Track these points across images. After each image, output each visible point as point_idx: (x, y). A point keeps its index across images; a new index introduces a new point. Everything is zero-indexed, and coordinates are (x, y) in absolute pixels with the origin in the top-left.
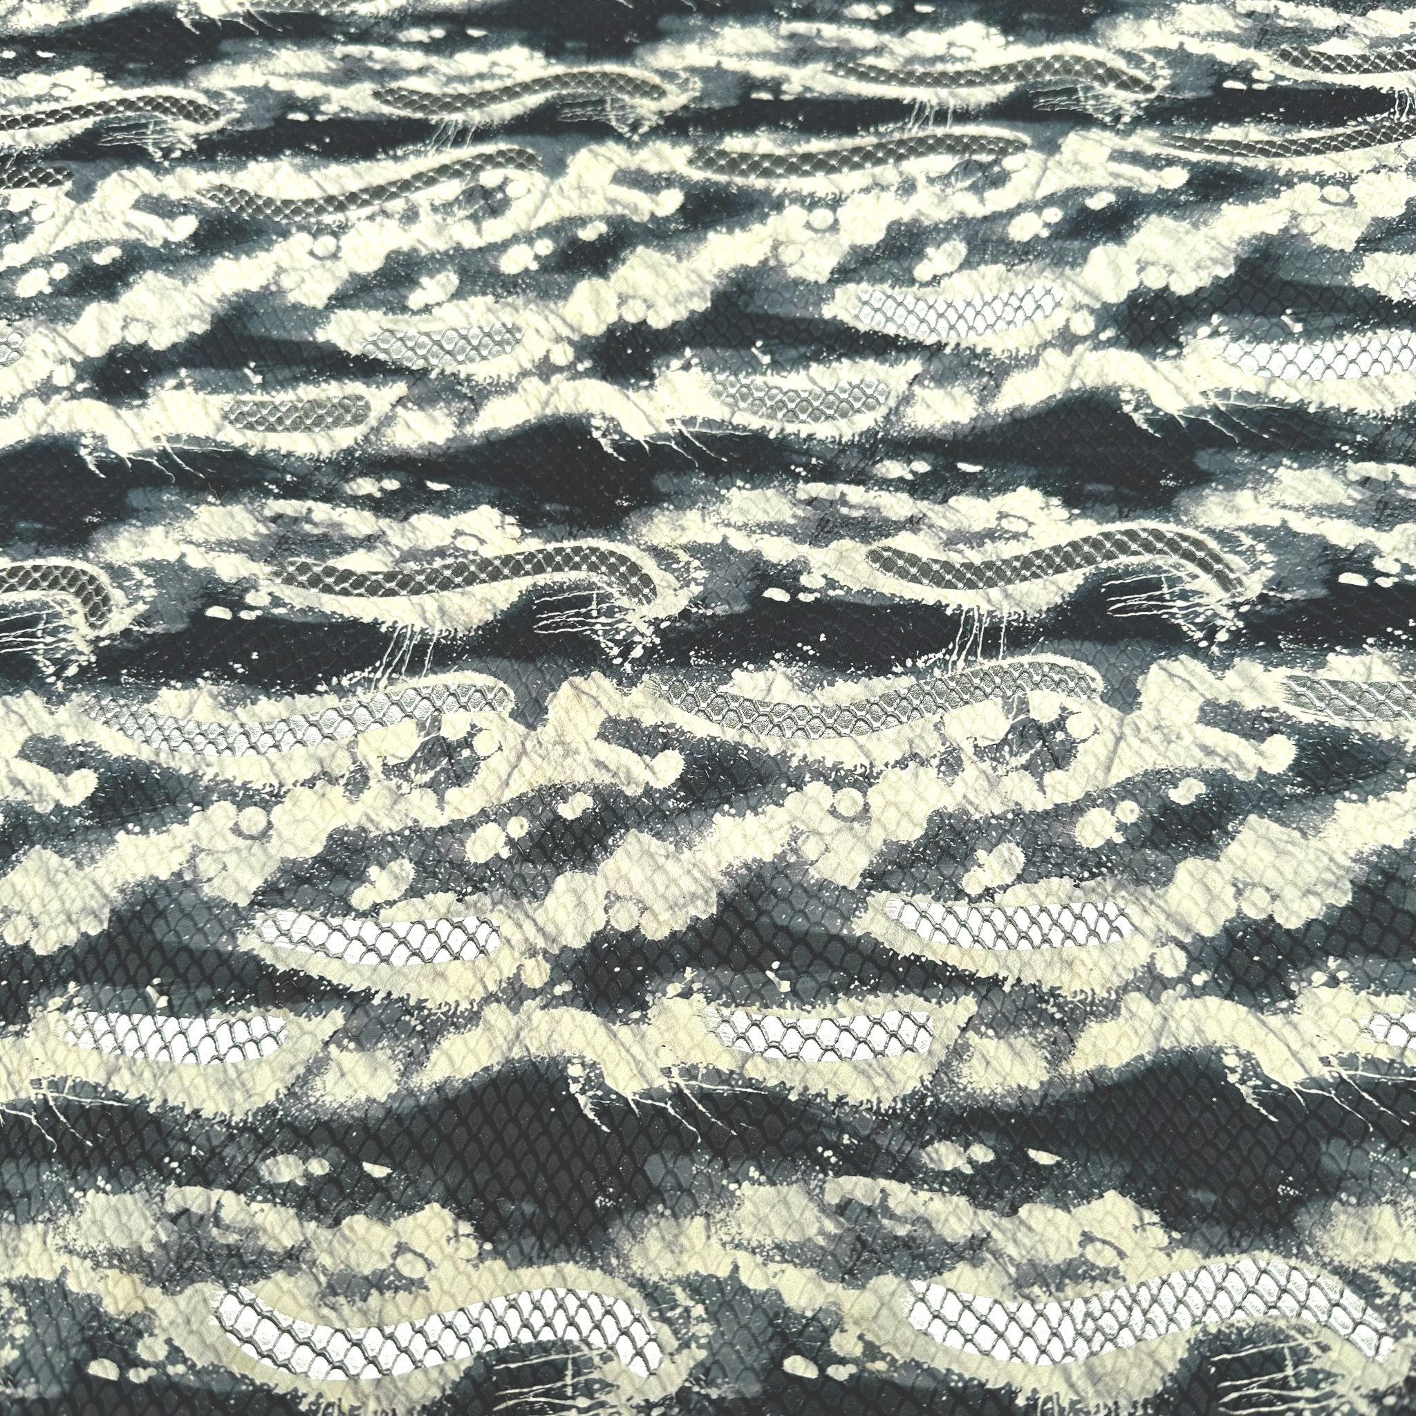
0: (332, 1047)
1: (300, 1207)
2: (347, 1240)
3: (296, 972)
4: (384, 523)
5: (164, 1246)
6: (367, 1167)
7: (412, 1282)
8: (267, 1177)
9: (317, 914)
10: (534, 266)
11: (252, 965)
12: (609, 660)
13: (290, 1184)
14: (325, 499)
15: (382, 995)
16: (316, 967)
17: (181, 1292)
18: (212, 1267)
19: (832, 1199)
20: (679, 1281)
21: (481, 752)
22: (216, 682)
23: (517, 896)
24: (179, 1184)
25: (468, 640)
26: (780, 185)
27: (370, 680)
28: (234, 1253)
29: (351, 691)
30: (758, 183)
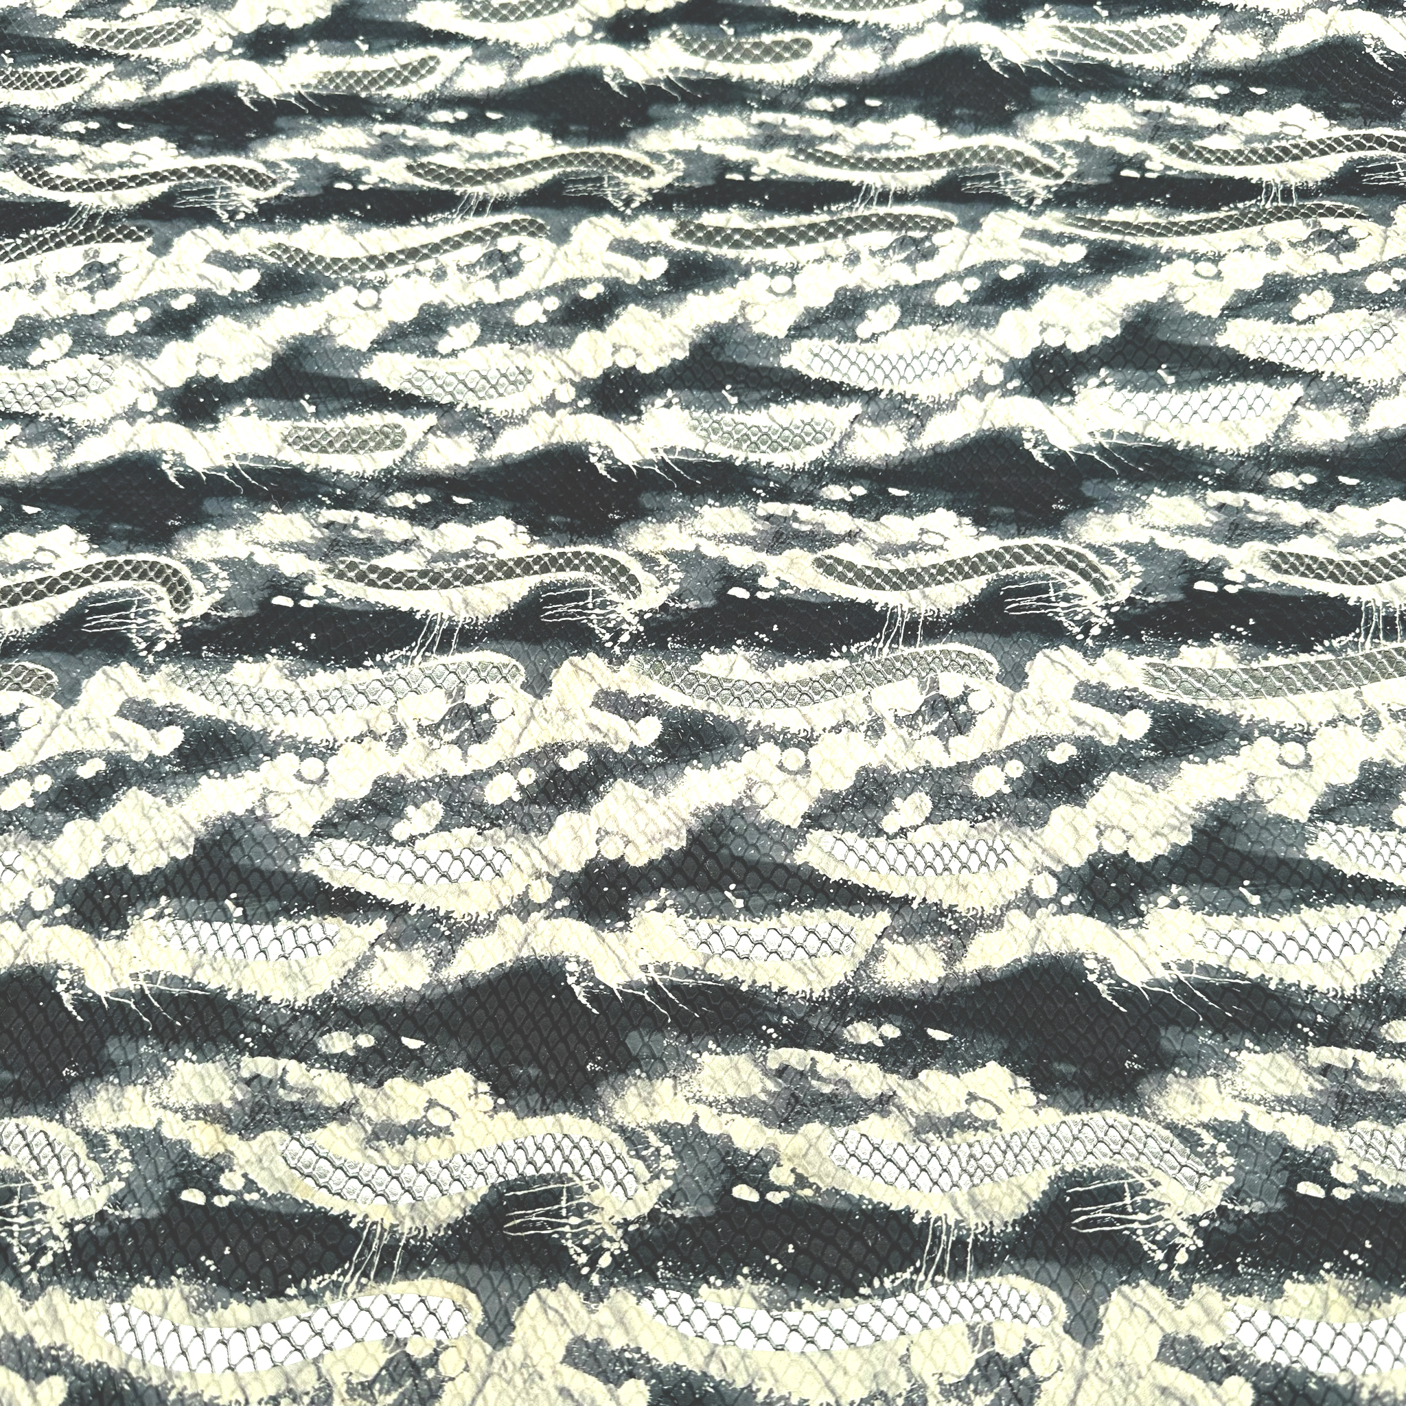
0: (377, 948)
1: (351, 1072)
2: (389, 1098)
3: (348, 889)
4: (418, 530)
5: (240, 1103)
6: (406, 1041)
7: (440, 1129)
9: (364, 843)
10: (543, 319)
11: (312, 883)
12: (602, 644)
13: (343, 1055)
14: (369, 510)
15: (417, 907)
16: (363, 885)
18: (279, 1119)
19: (773, 1064)
20: (652, 1127)
21: (497, 716)
22: (281, 657)
23: (525, 831)
24: (252, 1055)
25: (487, 626)
26: (747, 255)
27: (407, 657)
28: (296, 1108)
29: (392, 665)
30: (728, 253)
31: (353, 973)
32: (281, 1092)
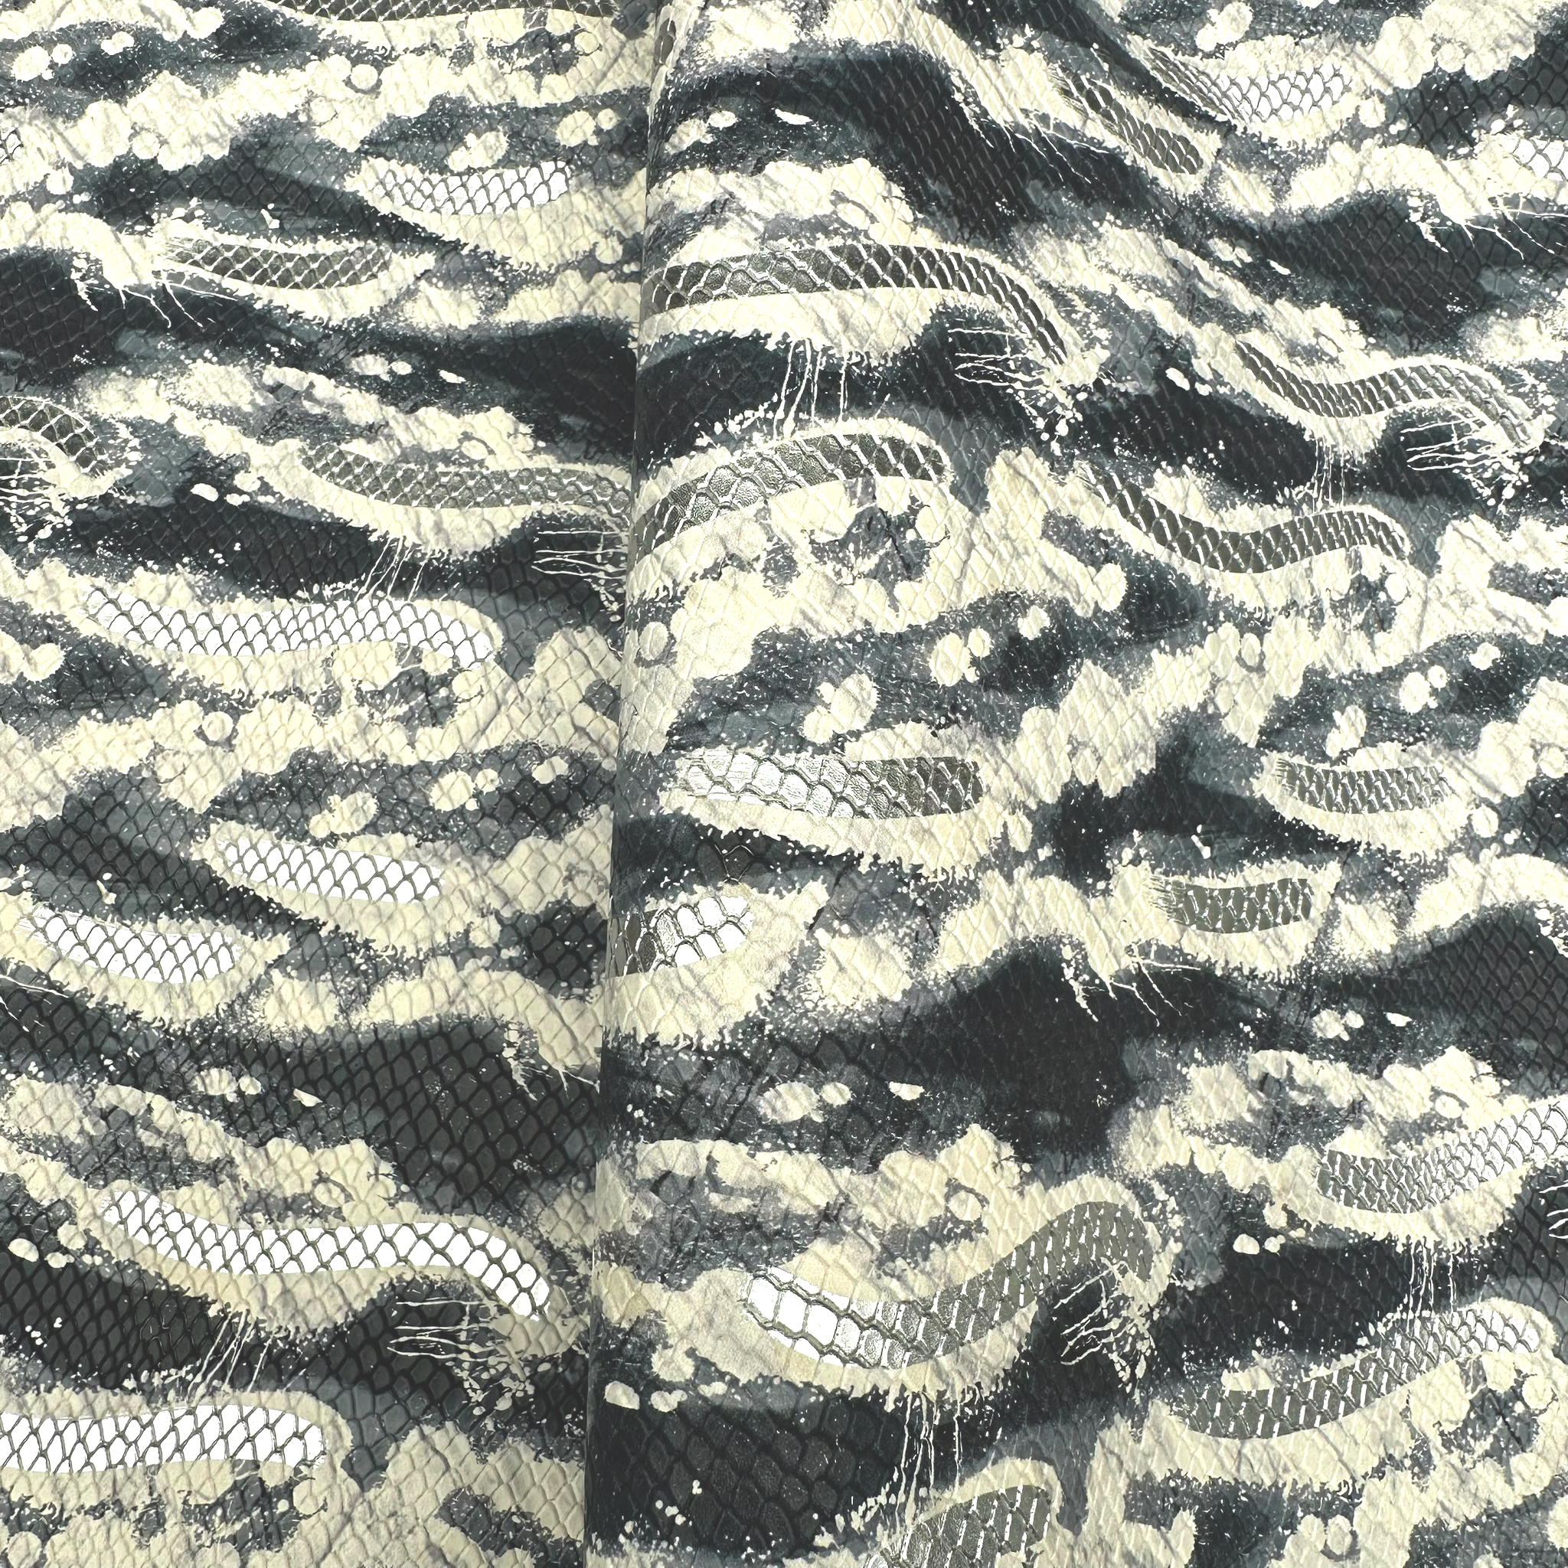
1: (825, 1150)
2: (892, 1185)
3: (747, 833)
4: (730, 180)
5: (651, 1224)
6: (895, 1087)
7: (970, 1226)
8: (771, 1116)
9: (759, 751)
11: (685, 829)
12: (1036, 434)
13: (804, 1122)
15: (867, 859)
16: (773, 824)
17: (689, 1285)
18: (725, 1245)
24: (652, 1139)
25: (886, 373)
28: (750, 1223)
31: (791, 980)
32: (715, 1198)
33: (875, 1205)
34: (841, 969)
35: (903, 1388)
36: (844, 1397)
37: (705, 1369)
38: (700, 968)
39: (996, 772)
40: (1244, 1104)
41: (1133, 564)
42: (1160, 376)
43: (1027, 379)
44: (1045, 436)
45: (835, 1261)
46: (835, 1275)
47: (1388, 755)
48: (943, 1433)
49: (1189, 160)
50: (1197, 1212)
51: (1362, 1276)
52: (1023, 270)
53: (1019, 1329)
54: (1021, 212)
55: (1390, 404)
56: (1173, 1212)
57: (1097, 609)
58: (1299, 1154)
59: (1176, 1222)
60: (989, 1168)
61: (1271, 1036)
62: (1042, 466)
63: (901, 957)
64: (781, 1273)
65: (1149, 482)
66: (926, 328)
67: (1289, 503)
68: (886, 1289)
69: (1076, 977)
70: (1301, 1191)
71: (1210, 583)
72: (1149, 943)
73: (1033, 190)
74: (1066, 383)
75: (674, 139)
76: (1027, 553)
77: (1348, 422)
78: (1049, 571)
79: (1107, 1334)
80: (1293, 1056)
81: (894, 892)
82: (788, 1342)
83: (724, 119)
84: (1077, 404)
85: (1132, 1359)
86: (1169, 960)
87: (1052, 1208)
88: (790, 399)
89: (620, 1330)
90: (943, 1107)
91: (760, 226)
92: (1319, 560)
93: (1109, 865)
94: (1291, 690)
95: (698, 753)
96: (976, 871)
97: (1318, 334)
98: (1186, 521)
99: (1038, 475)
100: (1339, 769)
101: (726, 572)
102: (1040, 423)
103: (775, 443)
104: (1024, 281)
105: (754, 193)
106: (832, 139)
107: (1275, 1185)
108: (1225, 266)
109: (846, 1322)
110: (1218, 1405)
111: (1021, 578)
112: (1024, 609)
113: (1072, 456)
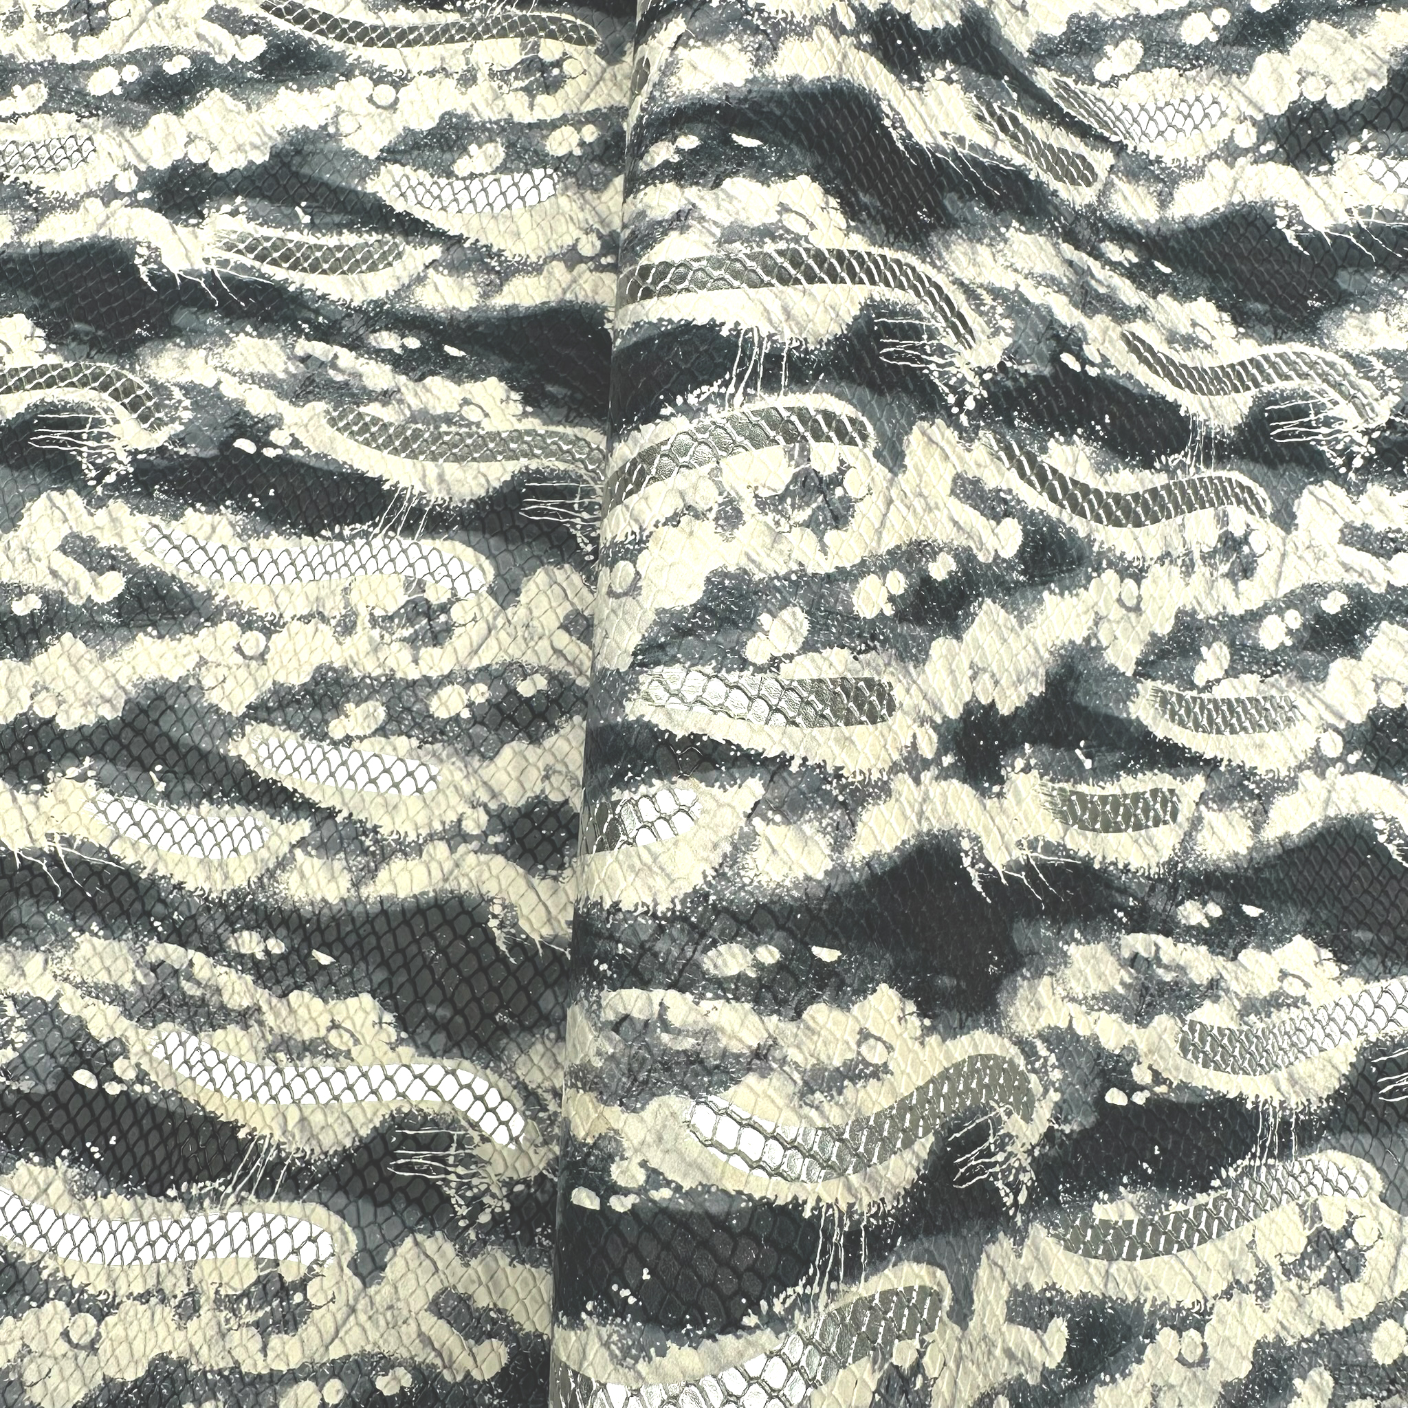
1: (757, 1000)
2: (813, 1032)
3: (698, 737)
4: (692, 193)
5: (612, 1058)
6: (816, 950)
7: (878, 1068)
8: (713, 971)
9: (709, 670)
11: (646, 733)
12: (948, 408)
13: (740, 977)
16: (719, 730)
17: (643, 1108)
18: (673, 1076)
24: (614, 988)
25: (821, 354)
28: (694, 1059)
29: (701, 409)
31: (732, 859)
32: (665, 1038)
33: (798, 1047)
34: (774, 851)
35: (819, 1199)
36: (769, 1204)
37: (655, 1177)
38: (656, 847)
39: (908, 691)
40: (1116, 978)
41: (1029, 519)
42: (1055, 360)
43: (941, 361)
44: (955, 410)
45: (764, 1092)
46: (764, 1104)
47: (1248, 685)
48: (852, 1239)
49: (1085, 175)
50: (1074, 1068)
51: (1217, 1129)
52: (939, 269)
53: (918, 1157)
54: (939, 219)
55: (1257, 385)
56: (1054, 1067)
57: (997, 556)
58: (1164, 1023)
59: (1056, 1075)
60: (895, 1021)
61: (1141, 921)
62: (952, 435)
63: (824, 842)
64: (719, 1100)
65: (1044, 450)
66: (856, 318)
67: (1166, 468)
68: (806, 1117)
69: (973, 865)
70: (1165, 1054)
71: (1095, 536)
72: (1036, 839)
73: (950, 202)
74: (974, 365)
75: (647, 158)
76: (937, 508)
77: (1219, 400)
78: (956, 523)
79: (994, 1164)
80: (1160, 939)
81: (819, 789)
82: (724, 1157)
83: (689, 142)
84: (983, 382)
85: (1015, 1188)
86: (1054, 853)
87: (948, 1055)
88: (740, 377)
89: (585, 1145)
90: (857, 968)
91: (718, 232)
92: (1190, 518)
93: (1003, 772)
94: (1165, 628)
95: (658, 670)
96: (889, 774)
97: (1194, 324)
98: (1075, 483)
99: (949, 442)
100: (1205, 696)
101: (684, 520)
102: (951, 399)
103: (727, 413)
104: (940, 279)
105: (714, 204)
106: (779, 159)
107: (1142, 1047)
108: (1115, 266)
109: (772, 1142)
110: (1089, 1232)
111: (931, 528)
112: (934, 555)
113: (978, 427)
